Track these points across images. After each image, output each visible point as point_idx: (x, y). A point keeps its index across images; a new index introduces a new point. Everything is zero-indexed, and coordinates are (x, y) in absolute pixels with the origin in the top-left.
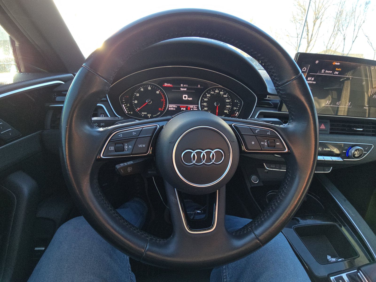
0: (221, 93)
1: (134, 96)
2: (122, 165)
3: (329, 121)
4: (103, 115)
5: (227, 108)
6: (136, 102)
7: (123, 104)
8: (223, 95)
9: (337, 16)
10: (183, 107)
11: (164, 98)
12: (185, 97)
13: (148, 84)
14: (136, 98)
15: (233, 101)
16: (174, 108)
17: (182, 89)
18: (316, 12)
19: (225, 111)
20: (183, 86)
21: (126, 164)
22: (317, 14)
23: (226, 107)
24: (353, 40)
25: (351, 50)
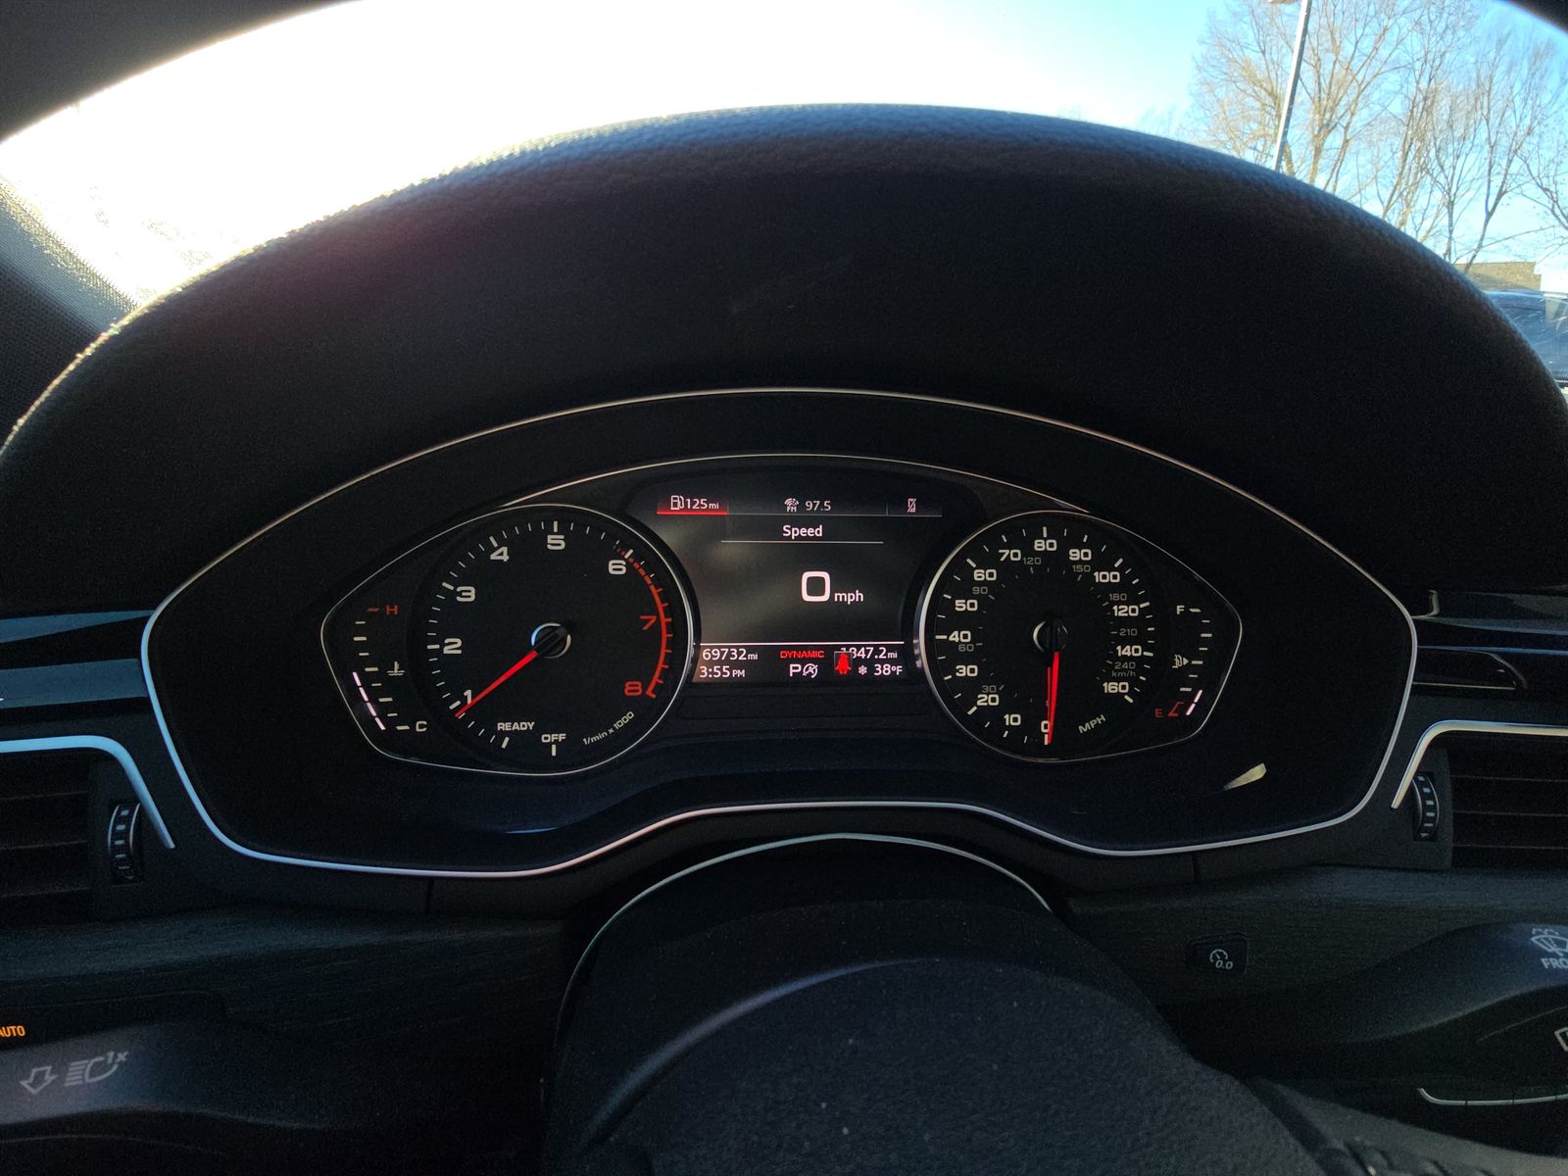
0: (1075, 554)
1: (438, 603)
5: (1125, 666)
6: (453, 647)
7: (349, 662)
8: (1087, 569)
9: (1412, 112)
10: (804, 654)
11: (660, 606)
12: (816, 586)
13: (550, 515)
14: (457, 619)
15: (1160, 610)
16: (735, 665)
17: (791, 532)
18: (1324, 102)
19: (1111, 687)
20: (801, 507)
22: (1325, 110)
23: (1115, 657)
24: (1490, 209)
25: (1480, 246)
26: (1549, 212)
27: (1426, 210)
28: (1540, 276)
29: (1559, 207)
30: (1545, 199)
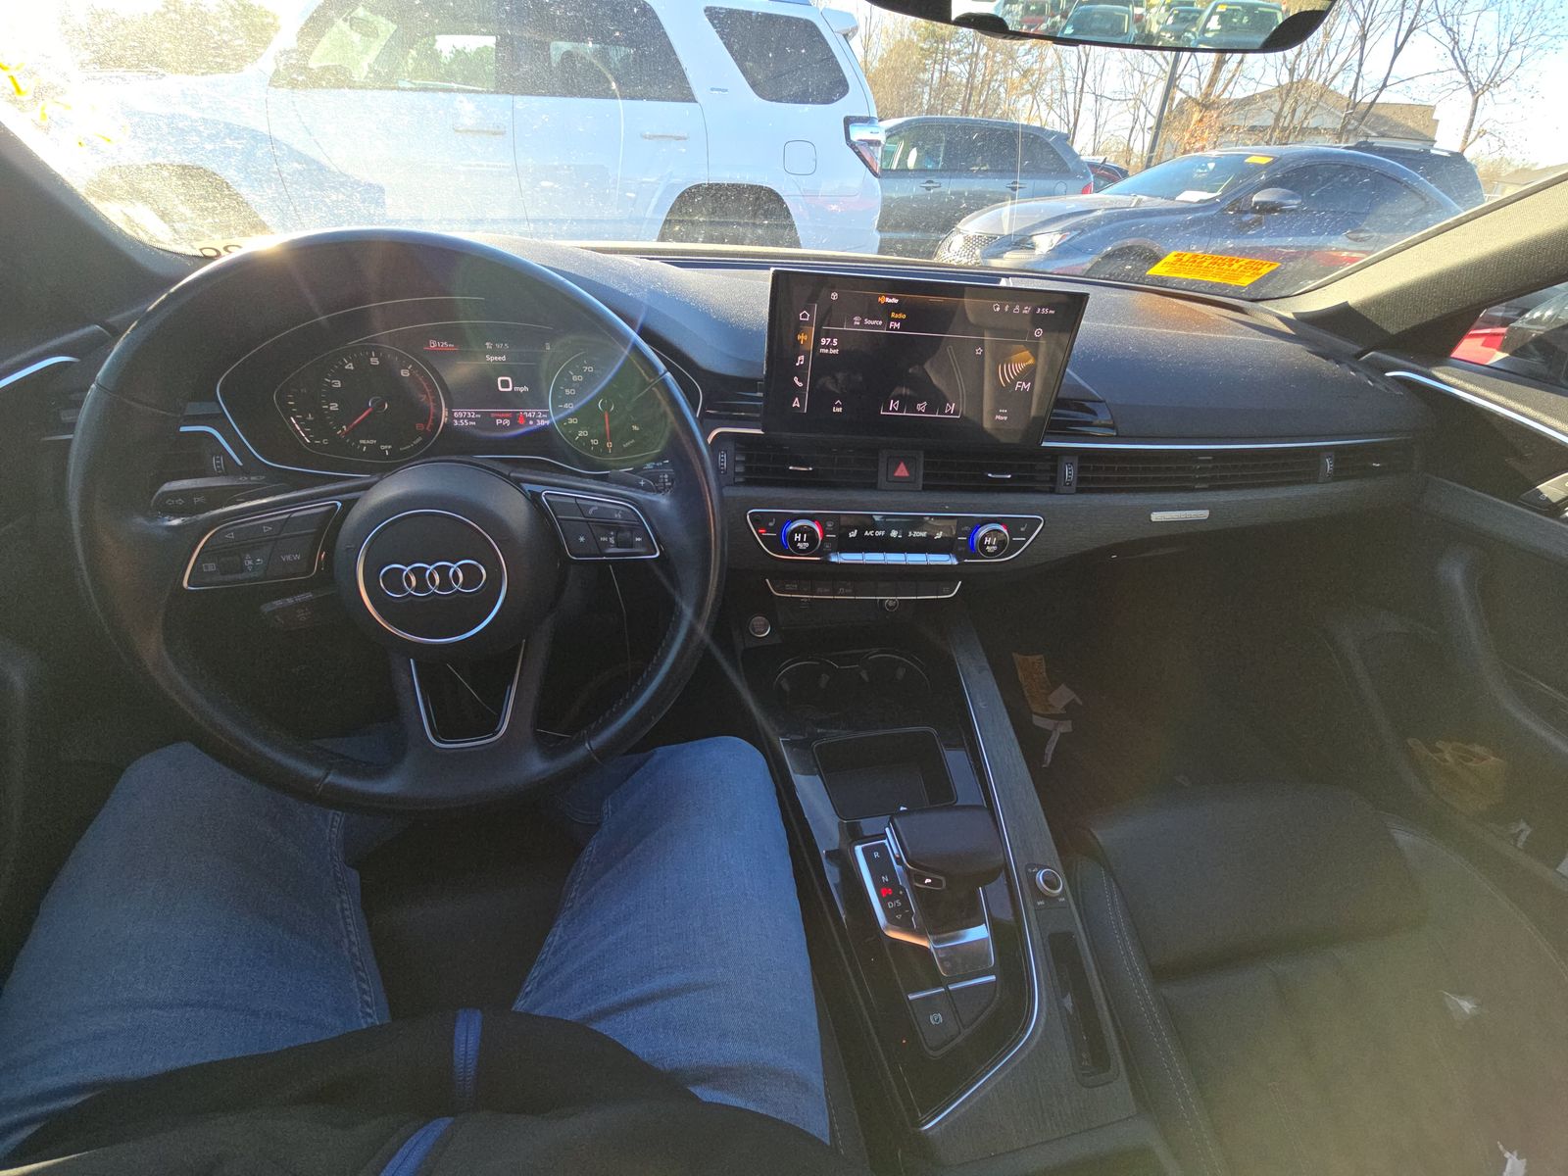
1: (324, 387)
2: (278, 603)
3: (922, 453)
4: (219, 459)
6: (334, 407)
7: (289, 413)
10: (503, 415)
11: (427, 392)
12: (505, 384)
13: (369, 348)
14: (334, 394)
16: (470, 420)
17: (492, 357)
21: (290, 601)
24: (1399, 45)
25: (1384, 86)
26: (1449, 54)
27: (1341, 41)
28: (1438, 121)
29: (1459, 49)
30: (1447, 39)
